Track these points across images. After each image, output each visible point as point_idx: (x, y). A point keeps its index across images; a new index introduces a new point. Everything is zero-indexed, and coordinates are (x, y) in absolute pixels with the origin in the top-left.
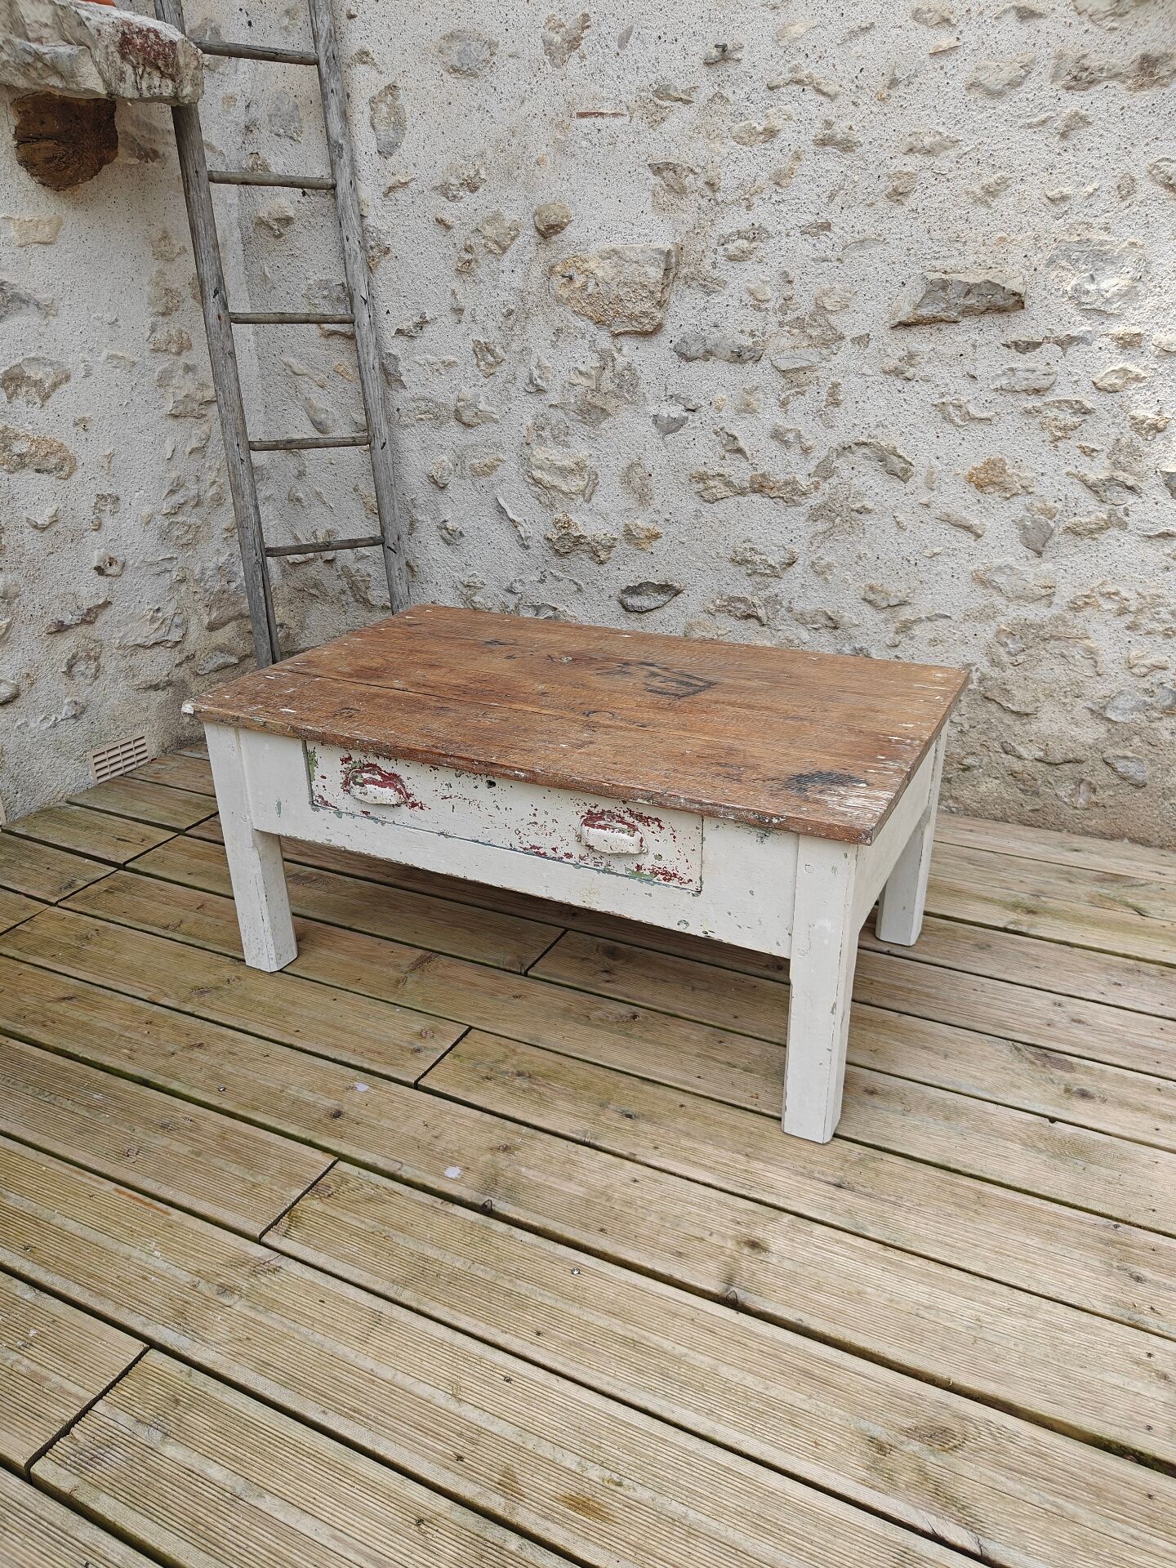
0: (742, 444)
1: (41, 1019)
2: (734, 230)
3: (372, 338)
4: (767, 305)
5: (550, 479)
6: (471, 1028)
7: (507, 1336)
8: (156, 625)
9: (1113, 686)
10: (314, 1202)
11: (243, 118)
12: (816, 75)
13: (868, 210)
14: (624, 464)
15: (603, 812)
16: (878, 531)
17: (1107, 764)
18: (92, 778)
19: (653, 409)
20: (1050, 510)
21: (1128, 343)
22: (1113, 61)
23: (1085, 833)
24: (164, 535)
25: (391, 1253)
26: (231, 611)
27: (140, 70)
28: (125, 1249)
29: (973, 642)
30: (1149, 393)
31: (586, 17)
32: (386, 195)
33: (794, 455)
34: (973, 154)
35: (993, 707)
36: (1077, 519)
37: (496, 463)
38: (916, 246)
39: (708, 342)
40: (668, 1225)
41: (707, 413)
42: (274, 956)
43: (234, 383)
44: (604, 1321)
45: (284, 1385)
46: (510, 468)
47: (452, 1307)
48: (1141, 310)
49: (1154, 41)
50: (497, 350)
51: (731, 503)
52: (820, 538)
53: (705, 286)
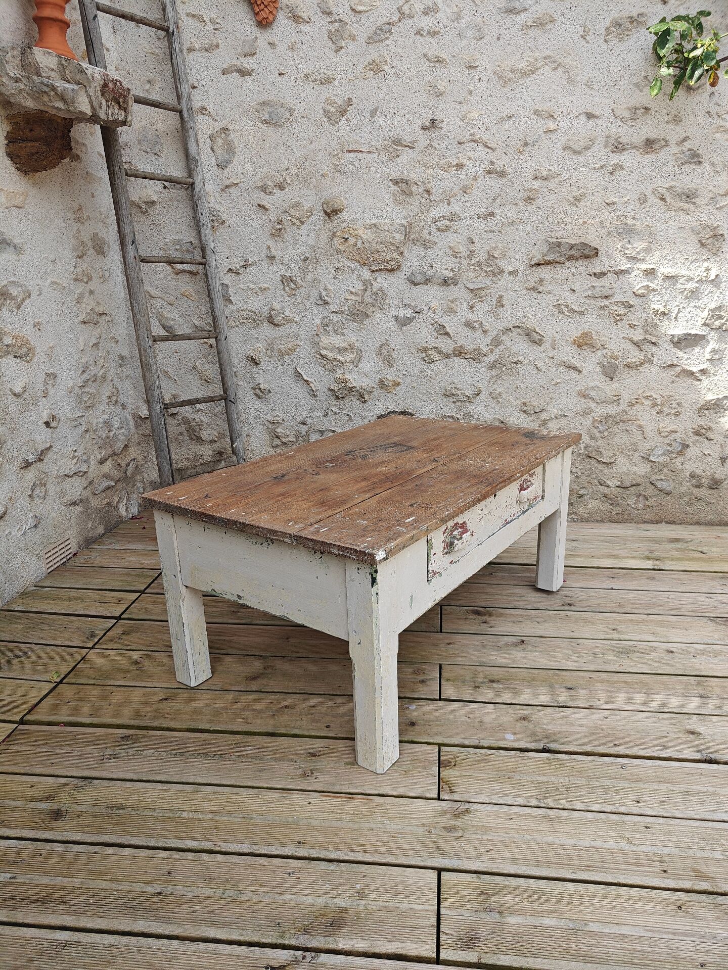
0: (448, 330)
1: (158, 714)
2: (441, 215)
3: (218, 274)
4: (460, 255)
5: (332, 355)
6: (440, 664)
8: (75, 461)
9: (652, 444)
10: (451, 770)
12: (484, 139)
13: (514, 206)
14: (377, 344)
16: (526, 373)
17: (652, 484)
18: (44, 570)
19: (394, 313)
20: (616, 356)
21: (650, 273)
22: (633, 140)
23: (645, 522)
24: (79, 400)
25: (520, 785)
26: (110, 451)
27: (109, 103)
28: (364, 825)
29: (580, 428)
30: (659, 297)
31: (350, 99)
32: (222, 190)
33: (478, 334)
34: (567, 181)
35: (593, 461)
36: (630, 360)
37: (295, 347)
38: (541, 225)
39: (427, 275)
41: (427, 313)
45: (537, 866)
46: (305, 348)
47: (581, 802)
48: (653, 257)
49: (651, 132)
50: (297, 280)
51: (441, 364)
52: (495, 378)
53: (425, 244)
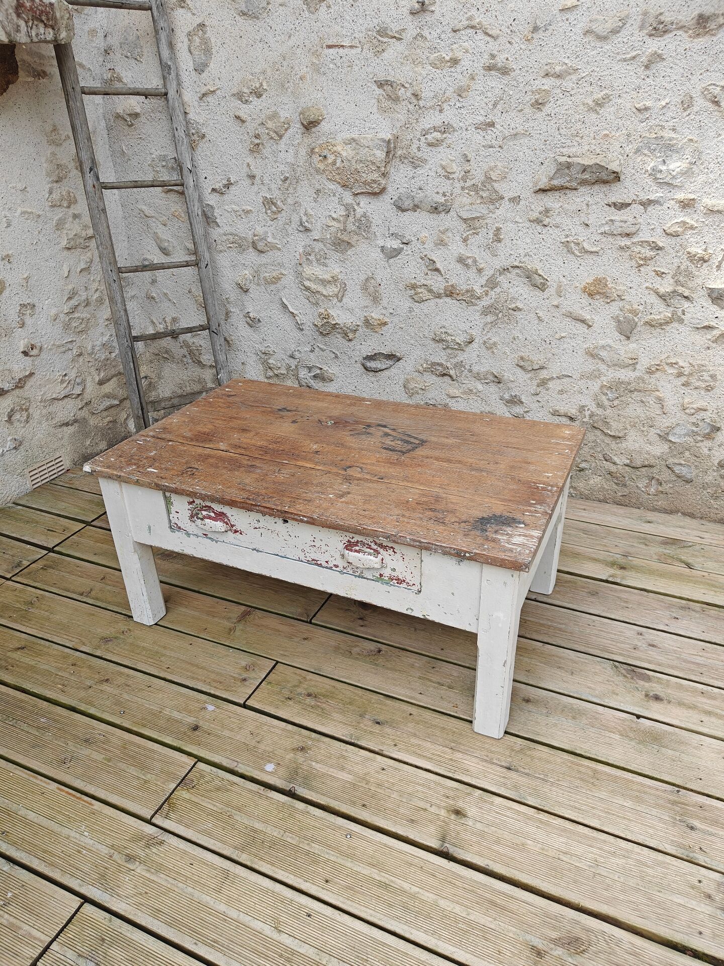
0: (438, 265)
1: (5, 664)
2: (432, 126)
3: (196, 196)
4: (453, 176)
5: (315, 287)
6: (277, 662)
7: (308, 884)
8: (65, 385)
9: (673, 420)
10: (184, 792)
11: (102, 44)
12: (484, 23)
13: (519, 114)
14: (363, 277)
15: (358, 542)
16: (526, 322)
17: (669, 468)
18: (29, 486)
19: (381, 243)
20: (635, 311)
21: (686, 205)
22: (680, 17)
23: (654, 509)
24: (67, 327)
25: (233, 827)
26: (113, 371)
27: (30, 24)
28: (66, 831)
29: (586, 392)
30: (699, 237)
32: (201, 99)
33: (472, 273)
34: (587, 78)
35: (598, 433)
36: (652, 316)
37: (280, 276)
38: (550, 138)
39: (416, 199)
40: (404, 800)
41: (415, 245)
42: (151, 616)
43: (106, 229)
44: (367, 871)
45: (169, 925)
46: (289, 279)
47: (272, 864)
48: (695, 184)
49: (706, 5)
50: (278, 203)
51: (432, 303)
52: (489, 326)
53: (413, 163)
